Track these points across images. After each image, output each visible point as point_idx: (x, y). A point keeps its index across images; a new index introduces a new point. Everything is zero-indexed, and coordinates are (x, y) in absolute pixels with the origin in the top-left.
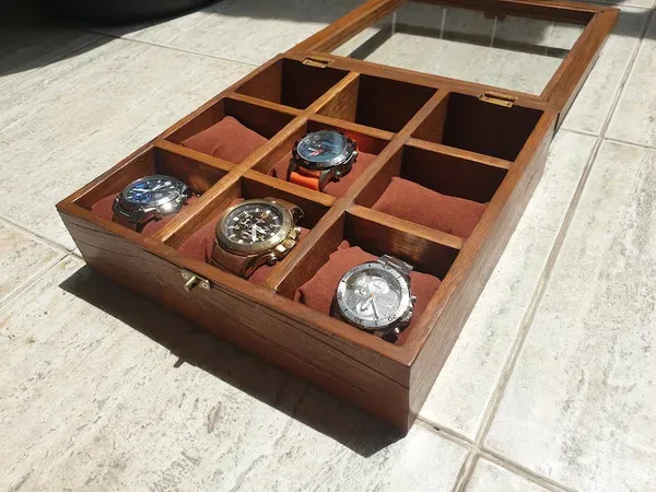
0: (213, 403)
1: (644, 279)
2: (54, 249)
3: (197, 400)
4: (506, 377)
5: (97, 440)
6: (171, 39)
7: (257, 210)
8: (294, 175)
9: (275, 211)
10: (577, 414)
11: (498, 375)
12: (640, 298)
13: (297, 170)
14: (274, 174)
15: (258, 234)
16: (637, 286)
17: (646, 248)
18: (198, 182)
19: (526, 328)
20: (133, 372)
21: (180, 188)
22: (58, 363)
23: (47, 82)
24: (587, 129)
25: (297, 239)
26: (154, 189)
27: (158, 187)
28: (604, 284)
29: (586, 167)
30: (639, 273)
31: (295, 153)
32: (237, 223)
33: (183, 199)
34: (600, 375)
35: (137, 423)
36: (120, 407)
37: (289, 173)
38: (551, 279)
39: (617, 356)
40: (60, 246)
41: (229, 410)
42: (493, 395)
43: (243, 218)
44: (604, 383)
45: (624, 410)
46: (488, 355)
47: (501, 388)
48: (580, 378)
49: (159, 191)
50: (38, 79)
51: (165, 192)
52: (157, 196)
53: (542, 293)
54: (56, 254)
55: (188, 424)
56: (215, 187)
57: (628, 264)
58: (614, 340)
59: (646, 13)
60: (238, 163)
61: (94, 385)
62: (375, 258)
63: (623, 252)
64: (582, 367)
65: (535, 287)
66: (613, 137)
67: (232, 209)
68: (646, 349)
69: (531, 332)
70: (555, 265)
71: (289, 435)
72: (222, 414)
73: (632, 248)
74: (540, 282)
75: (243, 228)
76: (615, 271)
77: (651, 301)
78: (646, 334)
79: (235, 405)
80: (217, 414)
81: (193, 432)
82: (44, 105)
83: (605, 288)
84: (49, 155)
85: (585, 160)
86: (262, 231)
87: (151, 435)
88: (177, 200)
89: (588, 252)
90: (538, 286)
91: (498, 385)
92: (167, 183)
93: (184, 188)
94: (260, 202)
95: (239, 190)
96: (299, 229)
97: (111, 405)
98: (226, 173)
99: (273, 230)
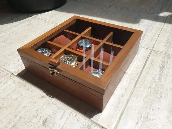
0: (45, 117)
1: (160, 89)
2: (8, 73)
3: (41, 116)
4: (122, 114)
5: (14, 126)
6: (44, 18)
7: (68, 57)
8: (77, 49)
9: (73, 57)
10: (139, 126)
11: (120, 114)
12: (158, 94)
13: (78, 48)
14: (73, 49)
15: (69, 63)
16: (158, 91)
17: (161, 81)
18: (54, 50)
19: (128, 101)
20: (25, 108)
21: (50, 51)
22: (6, 104)
23: (11, 27)
24: (149, 47)
25: (78, 64)
26: (44, 51)
27: (45, 51)
28: (149, 90)
29: (147, 58)
30: (159, 87)
31: (78, 44)
32: (64, 60)
33: (50, 54)
34: (146, 115)
35: (24, 122)
36: (21, 117)
37: (76, 49)
38: (136, 88)
39: (151, 110)
40: (10, 72)
41: (49, 120)
42: (118, 119)
43: (65, 59)
44: (147, 117)
45: (152, 125)
46: (118, 108)
47: (120, 117)
48: (141, 116)
49: (45, 52)
50: (9, 26)
51: (46, 52)
52: (44, 53)
53: (133, 92)
54: (8, 74)
55: (38, 123)
56: (58, 51)
57: (156, 85)
58: (151, 106)
59: (166, 17)
60: (64, 46)
61: (14, 111)
62: (96, 70)
63: (155, 81)
64: (142, 113)
65: (131, 90)
66: (155, 50)
67: (62, 57)
68: (159, 109)
69: (129, 102)
70: (137, 84)
71: (64, 127)
72: (47, 121)
73: (158, 81)
74: (133, 89)
75: (65, 61)
76: (152, 87)
77: (161, 95)
78: (159, 104)
79: (51, 118)
80: (46, 120)
81: (39, 125)
82: (10, 33)
83: (149, 91)
84: (10, 47)
85: (147, 56)
86: (70, 62)
87: (28, 126)
88: (49, 54)
89: (146, 81)
90: (132, 90)
91: (120, 116)
92: (47, 50)
93: (51, 51)
94: (69, 55)
95: (64, 52)
96: (78, 62)
97: (18, 117)
98: (61, 48)
99: (72, 62)
